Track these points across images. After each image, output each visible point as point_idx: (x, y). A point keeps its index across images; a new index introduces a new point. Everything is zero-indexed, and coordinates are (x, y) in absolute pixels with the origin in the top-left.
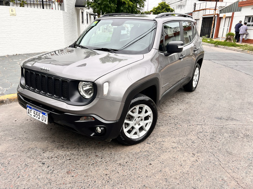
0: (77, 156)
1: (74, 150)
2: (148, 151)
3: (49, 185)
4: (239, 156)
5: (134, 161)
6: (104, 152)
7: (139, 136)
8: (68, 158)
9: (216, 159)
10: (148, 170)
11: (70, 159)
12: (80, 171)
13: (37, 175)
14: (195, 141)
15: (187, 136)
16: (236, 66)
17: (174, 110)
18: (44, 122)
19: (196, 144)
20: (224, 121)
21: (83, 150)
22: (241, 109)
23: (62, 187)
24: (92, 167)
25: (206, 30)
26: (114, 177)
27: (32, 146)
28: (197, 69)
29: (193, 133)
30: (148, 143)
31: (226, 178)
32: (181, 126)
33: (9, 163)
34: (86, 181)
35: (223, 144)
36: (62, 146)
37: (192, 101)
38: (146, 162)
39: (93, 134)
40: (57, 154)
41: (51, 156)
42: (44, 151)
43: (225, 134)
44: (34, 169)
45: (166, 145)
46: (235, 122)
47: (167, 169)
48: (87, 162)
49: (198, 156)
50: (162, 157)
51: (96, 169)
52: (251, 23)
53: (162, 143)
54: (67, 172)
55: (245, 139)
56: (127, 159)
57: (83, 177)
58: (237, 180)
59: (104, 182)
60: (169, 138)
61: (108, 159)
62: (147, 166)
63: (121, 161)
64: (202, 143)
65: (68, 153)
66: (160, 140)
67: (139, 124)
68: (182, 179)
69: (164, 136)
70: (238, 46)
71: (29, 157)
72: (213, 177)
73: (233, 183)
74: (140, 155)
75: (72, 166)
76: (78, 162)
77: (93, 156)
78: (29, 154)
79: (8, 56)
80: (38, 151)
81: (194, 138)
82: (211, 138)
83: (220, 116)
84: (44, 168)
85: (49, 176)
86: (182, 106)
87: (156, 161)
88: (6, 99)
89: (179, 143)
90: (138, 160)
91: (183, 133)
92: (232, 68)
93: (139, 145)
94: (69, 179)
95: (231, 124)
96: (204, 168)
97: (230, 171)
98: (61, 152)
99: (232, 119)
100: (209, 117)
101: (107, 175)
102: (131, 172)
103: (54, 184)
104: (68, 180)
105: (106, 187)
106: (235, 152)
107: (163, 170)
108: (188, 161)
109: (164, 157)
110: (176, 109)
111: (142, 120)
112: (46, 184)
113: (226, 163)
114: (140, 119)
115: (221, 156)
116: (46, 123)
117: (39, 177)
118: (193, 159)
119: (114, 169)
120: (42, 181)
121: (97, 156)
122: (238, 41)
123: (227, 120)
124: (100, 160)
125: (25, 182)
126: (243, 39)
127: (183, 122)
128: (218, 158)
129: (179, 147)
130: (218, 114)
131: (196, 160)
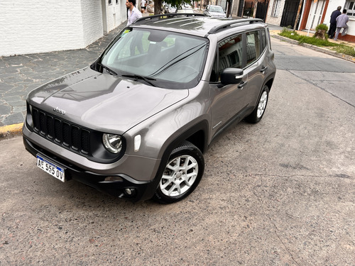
0: (101, 219)
1: (99, 209)
2: (189, 212)
3: (68, 257)
4: (300, 220)
5: (172, 226)
6: (136, 213)
7: (179, 192)
8: (91, 221)
9: (271, 225)
10: (188, 238)
11: (93, 223)
12: (105, 239)
13: (54, 244)
14: (250, 199)
15: (240, 191)
16: (322, 81)
17: (229, 152)
18: (59, 178)
19: (250, 203)
20: (290, 169)
21: (110, 210)
22: (316, 151)
23: (84, 259)
24: (120, 233)
25: (290, 16)
26: (147, 247)
27: (45, 203)
28: (265, 92)
29: (249, 186)
30: (190, 201)
31: (279, 251)
32: (234, 177)
33: (17, 227)
34: (113, 252)
35: (284, 203)
36: (83, 203)
37: (254, 138)
38: (186, 227)
39: (122, 195)
40: (77, 215)
41: (69, 217)
42: (61, 210)
43: (289, 189)
44: (49, 235)
45: (213, 203)
46: (304, 172)
47: (211, 238)
48: (114, 227)
49: (250, 220)
50: (207, 220)
51: (125, 236)
52: (353, 11)
53: (209, 201)
54: (90, 240)
55: (312, 197)
56: (164, 223)
57: (109, 247)
58: (291, 253)
59: (134, 254)
60: (218, 194)
61: (140, 223)
62: (187, 233)
63: (156, 226)
64: (258, 202)
65: (91, 214)
66: (206, 196)
67: (181, 179)
68: (227, 251)
69: (212, 191)
70: (331, 45)
71: (41, 219)
72: (264, 248)
73: (287, 257)
74: (179, 217)
75: (95, 232)
76: (103, 226)
77: (121, 219)
78: (41, 215)
79: (3, 57)
80: (53, 210)
81: (249, 194)
82: (270, 195)
83: (286, 163)
84: (62, 234)
85: (68, 245)
86: (240, 147)
87: (198, 227)
88: (6, 131)
89: (229, 201)
90: (177, 224)
91: (237, 187)
92: (315, 85)
93: (179, 203)
94: (92, 249)
95: (299, 175)
96: (255, 237)
97: (286, 240)
98: (81, 213)
99: (302, 167)
100: (272, 163)
101: (137, 244)
102: (167, 241)
103: (74, 256)
104: (91, 251)
105: (136, 260)
106: (296, 215)
107: (207, 239)
108: (237, 227)
109: (210, 220)
110: (231, 151)
111: (184, 173)
112: (65, 256)
113: (283, 229)
114: (181, 172)
115: (278, 219)
116: (63, 180)
117: (56, 247)
118: (243, 224)
119: (147, 236)
120: (60, 251)
121: (126, 218)
122: (332, 37)
123: (294, 168)
124: (130, 224)
125: (39, 253)
126: (340, 34)
127: (238, 170)
128: (275, 222)
129: (229, 206)
130: (284, 160)
131: (248, 226)
